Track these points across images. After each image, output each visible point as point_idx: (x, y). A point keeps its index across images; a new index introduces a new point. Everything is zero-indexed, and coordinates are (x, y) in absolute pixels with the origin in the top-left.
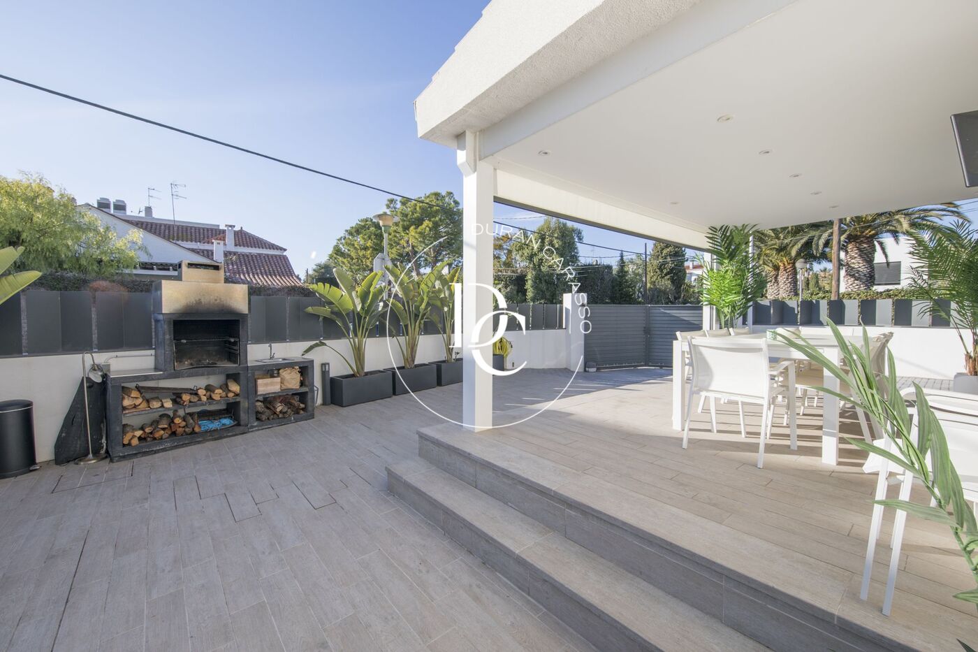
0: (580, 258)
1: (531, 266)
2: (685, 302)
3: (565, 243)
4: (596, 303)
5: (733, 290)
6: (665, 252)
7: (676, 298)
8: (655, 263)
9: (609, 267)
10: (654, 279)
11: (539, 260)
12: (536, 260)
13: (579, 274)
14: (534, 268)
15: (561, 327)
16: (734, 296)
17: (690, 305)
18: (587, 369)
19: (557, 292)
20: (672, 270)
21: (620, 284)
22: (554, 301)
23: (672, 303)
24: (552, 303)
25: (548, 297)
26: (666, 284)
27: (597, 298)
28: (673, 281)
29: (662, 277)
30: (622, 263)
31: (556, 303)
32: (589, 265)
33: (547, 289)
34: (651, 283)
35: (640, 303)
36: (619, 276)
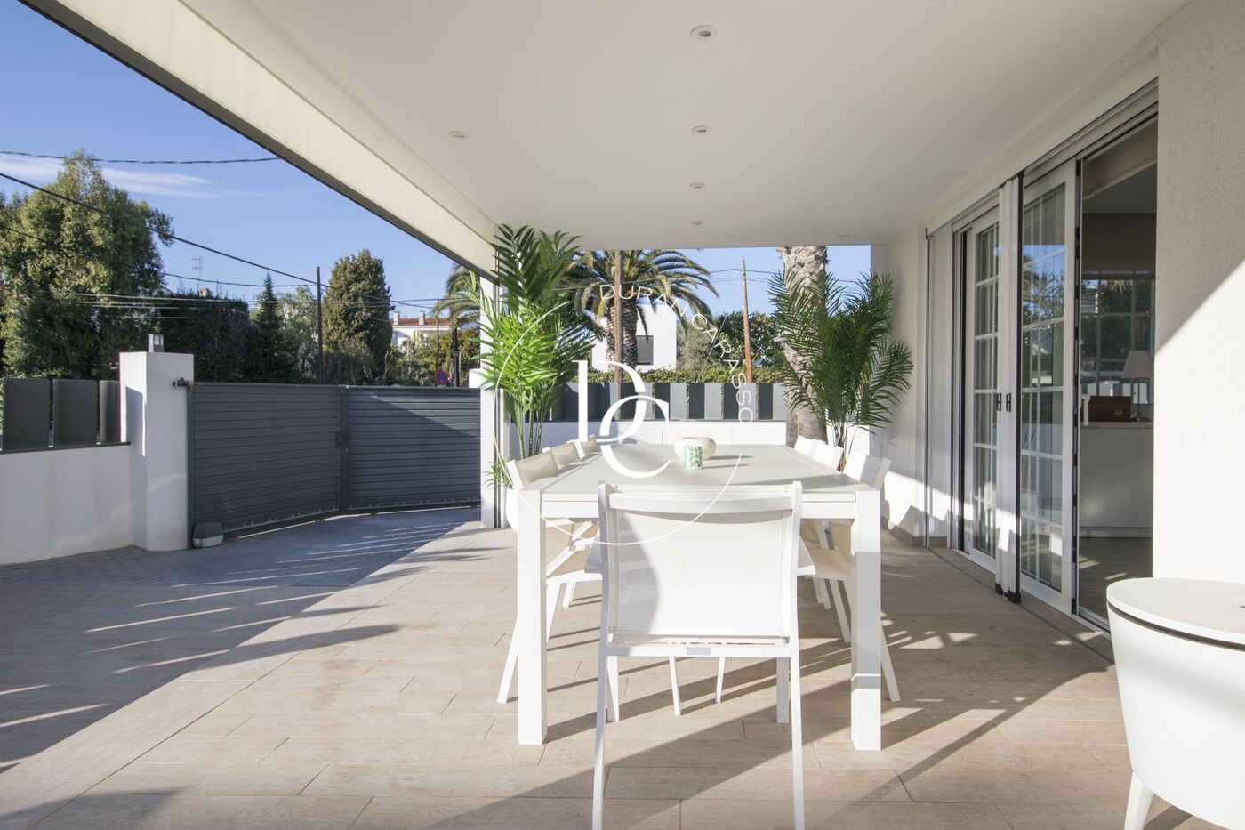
0: (166, 279)
1: (18, 281)
2: (390, 381)
3: (124, 239)
4: (212, 379)
5: (542, 359)
6: (353, 288)
7: (375, 374)
8: (337, 306)
9: (241, 306)
10: (335, 336)
11: (44, 269)
12: (31, 268)
13: (164, 312)
14: (28, 288)
15: (112, 438)
16: (543, 371)
17: (399, 386)
18: (197, 541)
19: (103, 351)
20: (367, 323)
21: (267, 342)
22: (94, 372)
23: (369, 382)
24: (88, 375)
25: (73, 362)
26: (356, 346)
27: (213, 367)
28: (370, 343)
29: (350, 335)
30: (270, 302)
31: (99, 378)
32: (191, 296)
33: (72, 343)
34: (328, 344)
35: (308, 381)
36: (263, 326)
